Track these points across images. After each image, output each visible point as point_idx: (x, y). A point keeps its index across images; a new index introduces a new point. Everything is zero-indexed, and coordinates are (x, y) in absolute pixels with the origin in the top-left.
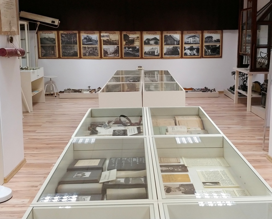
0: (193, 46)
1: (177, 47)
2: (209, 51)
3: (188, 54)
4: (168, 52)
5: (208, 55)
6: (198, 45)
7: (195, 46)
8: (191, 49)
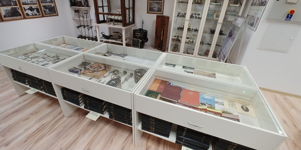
0: (31, 7)
1: (16, 8)
2: (48, 10)
3: (30, 14)
4: (8, 14)
5: (48, 14)
6: (36, 5)
7: (34, 6)
8: (31, 9)
